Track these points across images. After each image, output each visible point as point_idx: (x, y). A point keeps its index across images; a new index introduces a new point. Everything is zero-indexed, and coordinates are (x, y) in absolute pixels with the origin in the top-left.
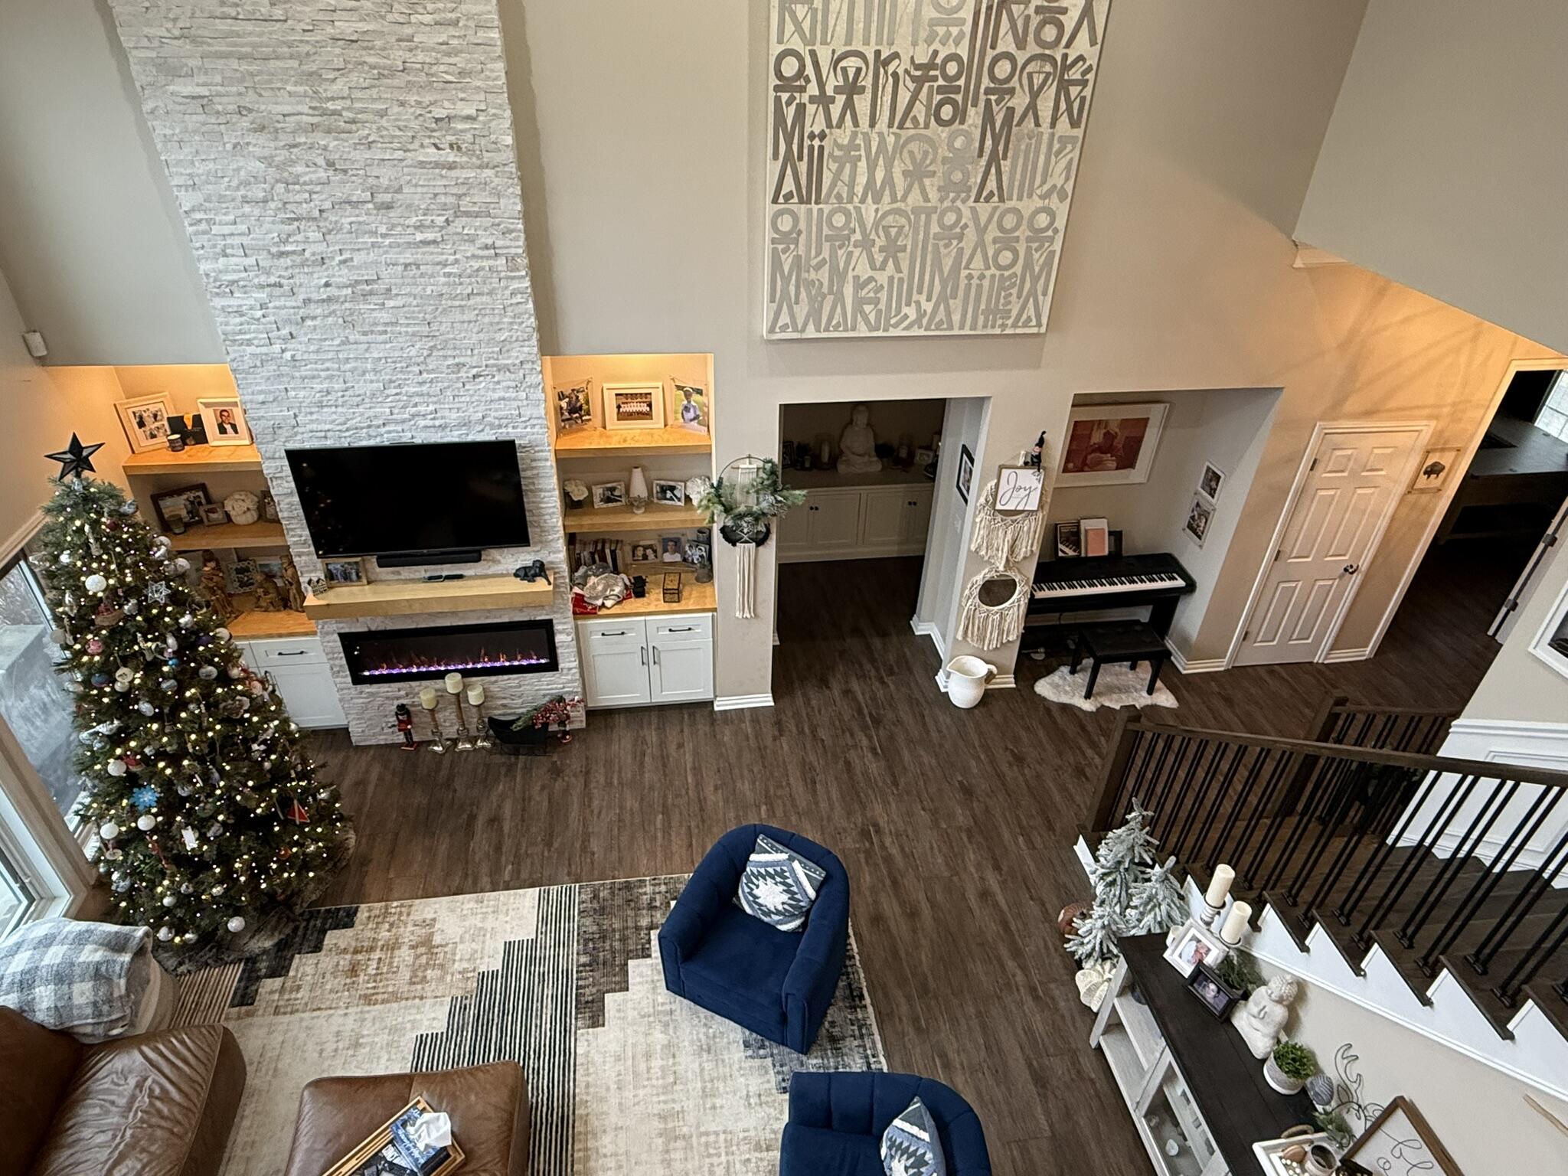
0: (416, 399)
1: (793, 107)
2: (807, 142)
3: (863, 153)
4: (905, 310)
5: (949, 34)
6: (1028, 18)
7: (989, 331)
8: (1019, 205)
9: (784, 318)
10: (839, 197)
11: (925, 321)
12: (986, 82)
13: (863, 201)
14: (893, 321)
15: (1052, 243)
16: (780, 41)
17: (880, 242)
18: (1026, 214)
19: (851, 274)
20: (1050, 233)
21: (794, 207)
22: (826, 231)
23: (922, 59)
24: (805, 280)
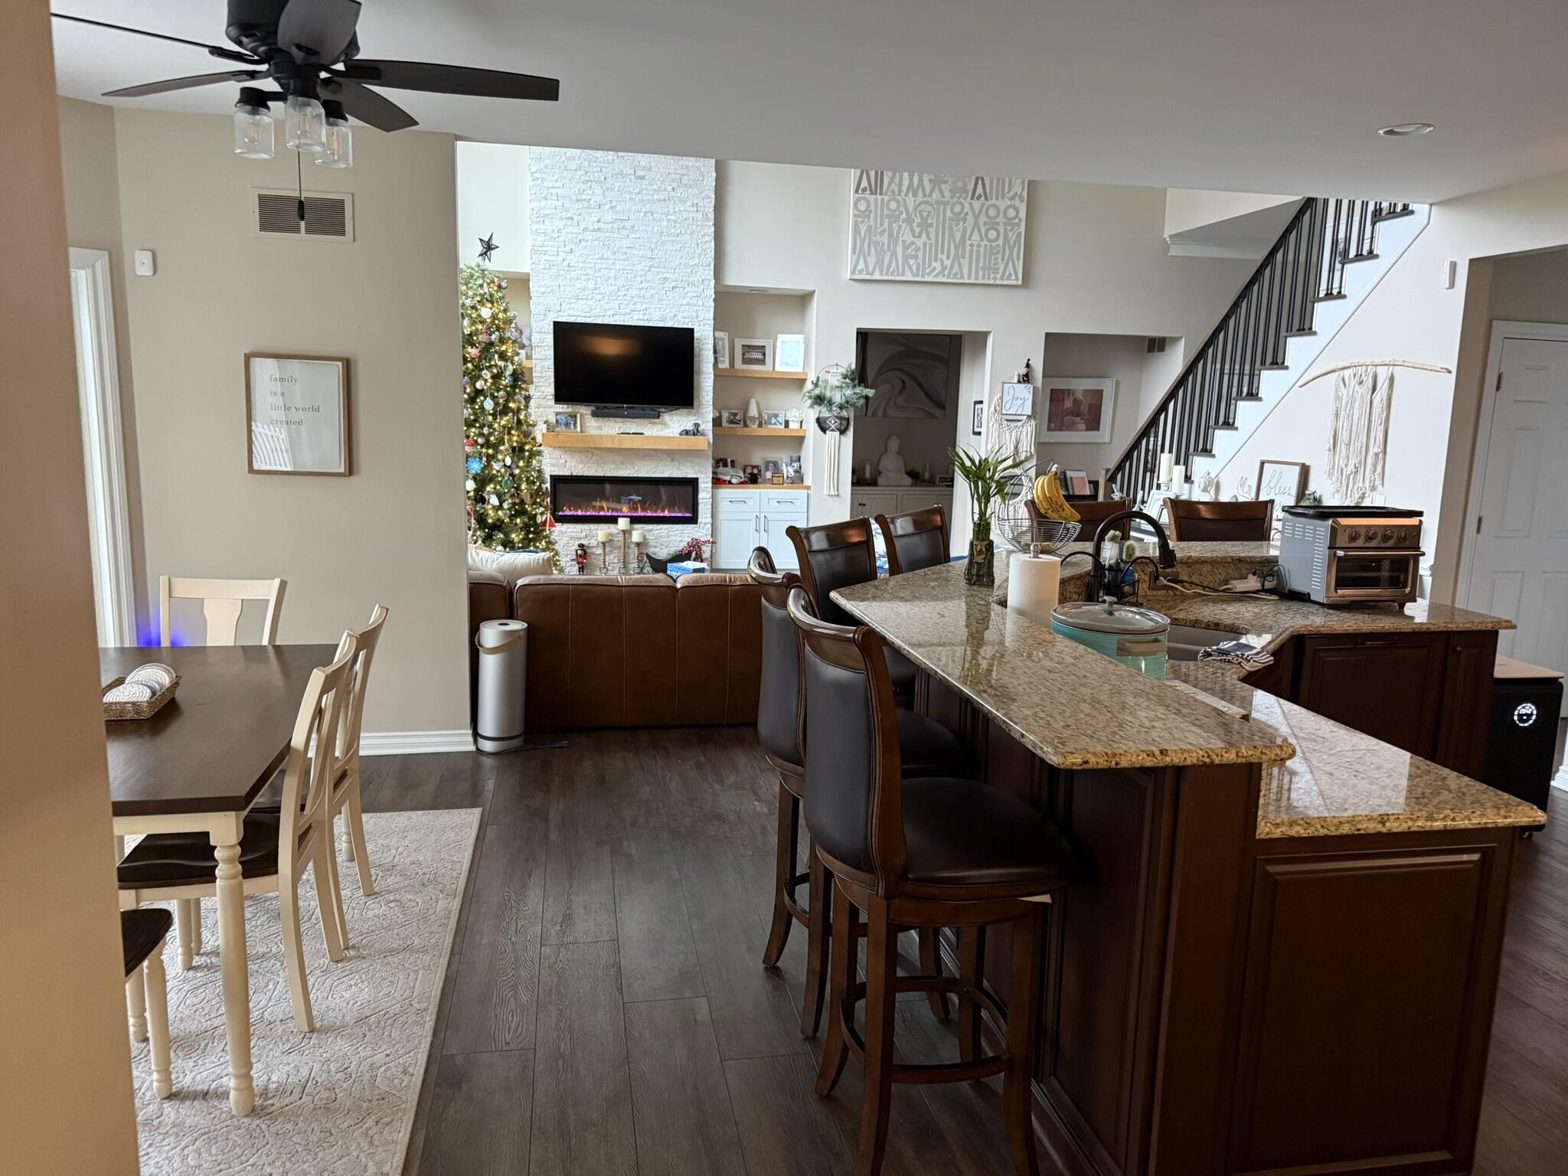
0: (635, 300)
4: (934, 264)
7: (986, 281)
8: (997, 203)
9: (861, 265)
10: (893, 192)
11: (947, 272)
13: (906, 195)
14: (927, 271)
15: (1019, 227)
17: (918, 220)
18: (1002, 208)
19: (901, 239)
20: (1017, 221)
21: (867, 196)
22: (886, 212)
24: (874, 241)
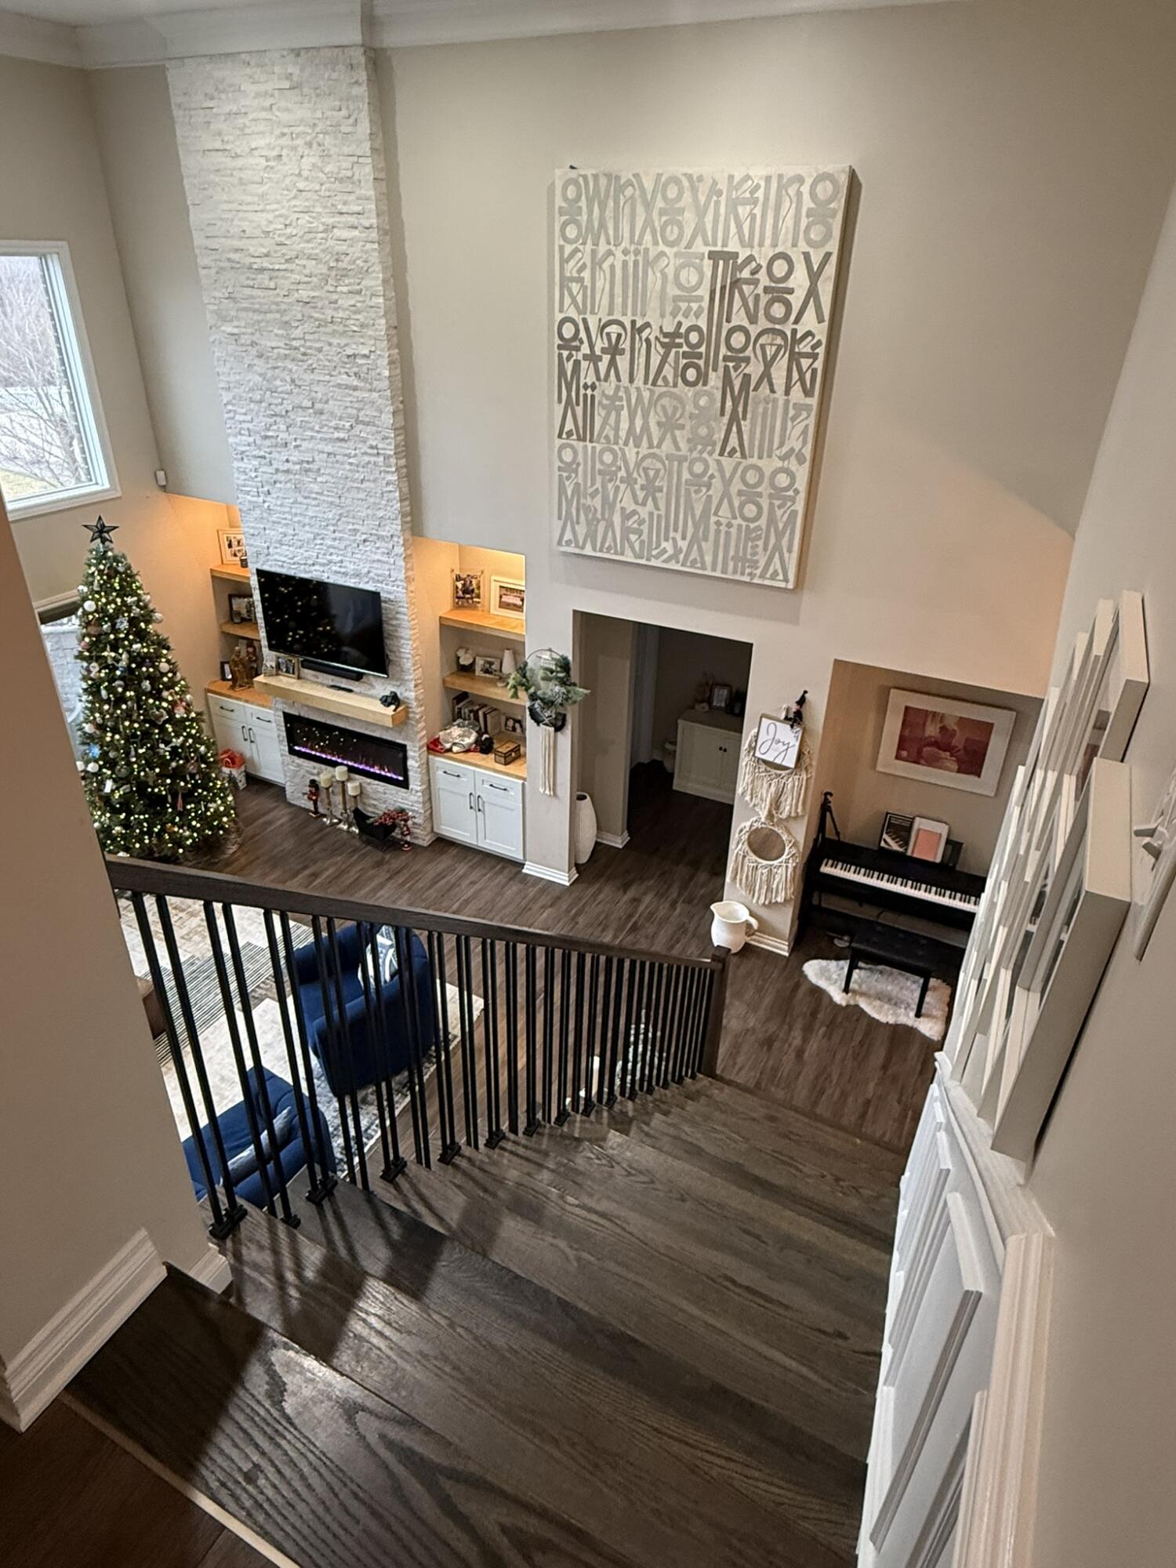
1: (571, 363)
2: (582, 391)
3: (625, 403)
4: (664, 544)
5: (689, 309)
6: (757, 298)
7: (738, 577)
8: (760, 463)
9: (568, 536)
10: (607, 437)
11: (681, 557)
12: (723, 351)
13: (626, 444)
14: (654, 553)
15: (794, 503)
16: (561, 311)
17: (641, 481)
18: (767, 474)
19: (618, 506)
20: (791, 493)
21: (575, 443)
22: (598, 466)
23: (669, 328)
24: (584, 505)
